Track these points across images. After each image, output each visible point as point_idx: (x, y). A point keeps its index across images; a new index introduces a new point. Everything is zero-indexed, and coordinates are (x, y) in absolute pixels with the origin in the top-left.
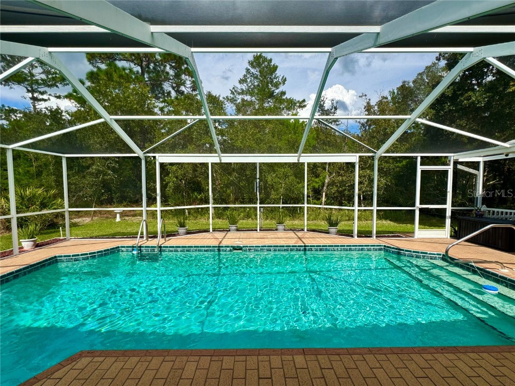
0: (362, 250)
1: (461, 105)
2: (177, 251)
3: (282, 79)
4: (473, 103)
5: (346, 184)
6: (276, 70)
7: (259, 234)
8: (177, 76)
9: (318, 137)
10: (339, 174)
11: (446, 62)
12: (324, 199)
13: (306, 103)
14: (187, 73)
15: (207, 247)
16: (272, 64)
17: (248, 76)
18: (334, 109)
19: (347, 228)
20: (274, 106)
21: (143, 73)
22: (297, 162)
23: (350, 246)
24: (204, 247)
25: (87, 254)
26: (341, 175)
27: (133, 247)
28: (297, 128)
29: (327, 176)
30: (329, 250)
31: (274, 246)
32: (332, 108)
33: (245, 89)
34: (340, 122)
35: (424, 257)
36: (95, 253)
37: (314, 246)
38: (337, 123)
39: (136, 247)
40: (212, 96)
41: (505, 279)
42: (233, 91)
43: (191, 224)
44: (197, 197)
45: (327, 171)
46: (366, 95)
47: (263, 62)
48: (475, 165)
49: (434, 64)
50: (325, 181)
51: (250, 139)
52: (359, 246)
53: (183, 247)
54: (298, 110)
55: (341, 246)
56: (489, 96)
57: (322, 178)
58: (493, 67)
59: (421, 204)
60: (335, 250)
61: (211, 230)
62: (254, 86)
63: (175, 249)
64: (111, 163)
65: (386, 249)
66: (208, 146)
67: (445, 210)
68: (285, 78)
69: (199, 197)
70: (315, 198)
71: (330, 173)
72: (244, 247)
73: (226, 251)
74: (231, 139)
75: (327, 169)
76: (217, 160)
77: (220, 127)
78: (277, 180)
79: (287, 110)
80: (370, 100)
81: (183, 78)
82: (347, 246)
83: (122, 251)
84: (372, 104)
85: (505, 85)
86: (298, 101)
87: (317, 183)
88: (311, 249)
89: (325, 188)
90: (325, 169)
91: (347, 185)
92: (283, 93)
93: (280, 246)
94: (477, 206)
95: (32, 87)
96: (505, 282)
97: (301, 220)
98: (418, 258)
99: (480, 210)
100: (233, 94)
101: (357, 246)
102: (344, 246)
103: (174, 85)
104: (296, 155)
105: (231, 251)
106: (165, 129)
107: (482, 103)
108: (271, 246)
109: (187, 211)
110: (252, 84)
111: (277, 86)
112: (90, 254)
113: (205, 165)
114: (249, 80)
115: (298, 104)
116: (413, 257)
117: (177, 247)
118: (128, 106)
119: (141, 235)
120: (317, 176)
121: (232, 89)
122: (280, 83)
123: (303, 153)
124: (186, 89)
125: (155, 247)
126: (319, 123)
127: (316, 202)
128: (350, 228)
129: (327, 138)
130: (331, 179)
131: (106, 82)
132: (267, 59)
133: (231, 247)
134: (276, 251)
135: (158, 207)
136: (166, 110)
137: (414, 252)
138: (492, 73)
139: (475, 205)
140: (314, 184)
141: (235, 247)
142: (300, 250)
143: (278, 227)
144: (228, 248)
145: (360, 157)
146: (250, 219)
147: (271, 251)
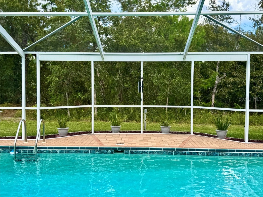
0: (253, 155)
2: (56, 152)
7: (142, 136)
9: (208, 35)
10: (229, 75)
12: (213, 101)
18: (225, 6)
19: (237, 132)
22: (182, 60)
24: (84, 148)
26: (233, 77)
27: (10, 147)
28: (185, 26)
29: (218, 77)
30: (217, 155)
31: (157, 149)
32: (224, 5)
34: (232, 20)
37: (200, 150)
38: (229, 20)
43: (72, 125)
44: (80, 98)
45: (217, 72)
50: (215, 83)
51: (134, 38)
52: (250, 151)
53: (62, 148)
54: (187, 7)
55: (230, 151)
57: (210, 79)
60: (223, 155)
61: (93, 132)
63: (54, 150)
66: (92, 46)
69: (82, 98)
70: (204, 100)
71: (220, 73)
73: (107, 153)
74: (116, 38)
75: (217, 69)
76: (99, 59)
77: (103, 26)
78: (162, 80)
79: (175, 7)
87: (206, 84)
88: (198, 153)
89: (215, 89)
90: (215, 69)
91: (239, 86)
93: (164, 149)
97: (188, 123)
101: (247, 151)
102: (234, 151)
104: (182, 53)
105: (112, 153)
106: (47, 27)
108: (154, 149)
109: (69, 112)
113: (87, 64)
117: (56, 148)
118: (10, 4)
119: (19, 135)
120: (206, 77)
123: (189, 52)
125: (33, 148)
126: (210, 21)
127: (205, 104)
128: (241, 132)
129: (217, 36)
130: (221, 80)
133: (113, 148)
134: (160, 154)
135: (38, 108)
136: (49, 7)
140: (203, 85)
141: (116, 148)
142: (185, 154)
143: (163, 129)
144: (109, 150)
145: (252, 56)
146: (134, 121)
147: (154, 153)
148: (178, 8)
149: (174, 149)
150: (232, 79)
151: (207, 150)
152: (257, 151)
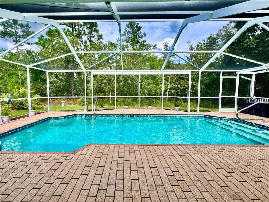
0: (193, 117)
1: (243, 46)
2: (103, 116)
3: (144, 34)
4: (249, 45)
5: (179, 88)
6: (141, 29)
7: (140, 110)
8: (90, 33)
10: (175, 84)
11: (235, 24)
13: (157, 47)
14: (95, 31)
15: (117, 115)
16: (139, 26)
17: (126, 32)
20: (140, 48)
21: (73, 31)
22: (160, 74)
23: (187, 115)
24: (116, 115)
25: (62, 117)
26: (177, 84)
27: (82, 114)
29: (169, 85)
30: (177, 117)
31: (150, 115)
33: (124, 39)
35: (224, 119)
36: (66, 116)
37: (169, 115)
38: (174, 57)
39: (83, 114)
40: (112, 43)
41: (265, 126)
42: (118, 40)
45: (169, 82)
46: (190, 42)
47: (134, 25)
48: (250, 76)
49: (228, 25)
50: (168, 87)
51: (131, 65)
52: (192, 115)
53: (106, 115)
54: (153, 50)
55: (183, 115)
56: (258, 42)
58: (260, 27)
59: (222, 95)
60: (179, 117)
61: (116, 109)
62: (129, 38)
63: (102, 115)
64: (60, 77)
65: (205, 116)
67: (234, 98)
68: (146, 34)
71: (171, 83)
72: (135, 115)
75: (169, 80)
80: (192, 44)
81: (93, 34)
82: (186, 115)
83: (77, 116)
84: (193, 47)
85: (266, 36)
86: (153, 46)
89: (168, 91)
92: (145, 41)
93: (153, 115)
94: (251, 97)
95: (16, 39)
96: (265, 128)
98: (222, 120)
99: (253, 98)
100: (118, 42)
101: (190, 115)
102: (184, 115)
103: (89, 37)
105: (129, 116)
107: (254, 45)
108: (148, 115)
110: (128, 37)
111: (141, 37)
112: (64, 116)
114: (126, 34)
115: (152, 47)
116: (219, 119)
117: (103, 115)
121: (117, 39)
122: (143, 36)
124: (95, 40)
125: (92, 114)
129: (169, 64)
130: (171, 86)
131: (57, 36)
132: (136, 23)
133: (129, 115)
134: (151, 117)
135: (92, 96)
137: (219, 117)
138: (259, 29)
139: (250, 96)
141: (131, 115)
142: (162, 117)
143: (149, 107)
144: (127, 115)
145: (192, 72)
146: (130, 106)
147: (148, 117)
148: (148, 50)
149: (157, 115)
150: (176, 86)
151: (172, 115)
152: (195, 115)
